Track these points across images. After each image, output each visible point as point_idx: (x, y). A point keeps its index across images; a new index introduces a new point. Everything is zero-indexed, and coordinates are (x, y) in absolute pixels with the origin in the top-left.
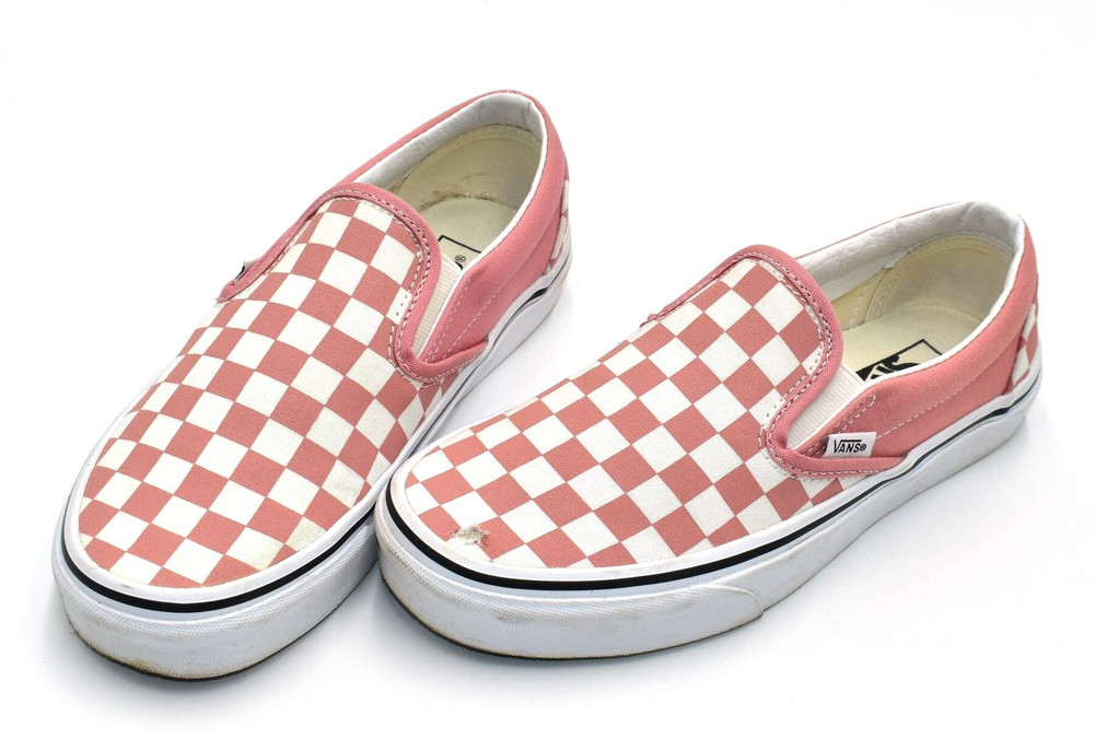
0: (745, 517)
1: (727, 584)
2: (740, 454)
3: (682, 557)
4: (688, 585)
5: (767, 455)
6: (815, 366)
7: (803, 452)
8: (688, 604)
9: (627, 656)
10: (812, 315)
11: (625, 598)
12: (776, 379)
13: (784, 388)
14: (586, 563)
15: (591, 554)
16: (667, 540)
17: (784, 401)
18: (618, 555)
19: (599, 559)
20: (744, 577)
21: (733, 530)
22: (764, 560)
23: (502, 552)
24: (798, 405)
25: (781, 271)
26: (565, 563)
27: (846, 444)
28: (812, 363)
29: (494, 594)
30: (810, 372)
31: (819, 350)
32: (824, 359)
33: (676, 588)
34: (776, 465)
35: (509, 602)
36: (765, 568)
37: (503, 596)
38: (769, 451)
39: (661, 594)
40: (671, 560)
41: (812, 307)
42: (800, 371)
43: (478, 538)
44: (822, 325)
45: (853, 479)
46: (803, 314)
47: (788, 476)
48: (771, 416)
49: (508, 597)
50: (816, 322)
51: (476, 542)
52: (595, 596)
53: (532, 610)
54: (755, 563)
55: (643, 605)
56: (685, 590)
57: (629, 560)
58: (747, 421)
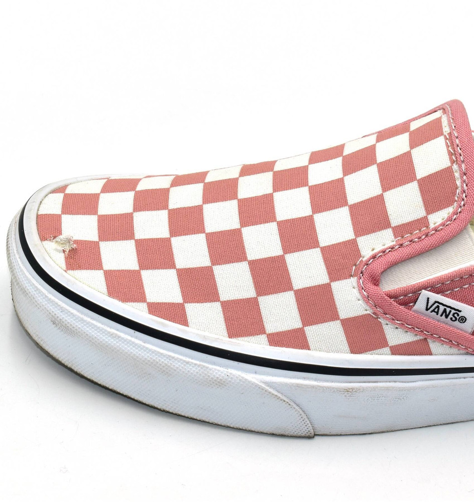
0: (312, 332)
1: (266, 383)
2: (329, 273)
3: (234, 340)
4: (227, 367)
5: (355, 284)
6: (439, 221)
7: (393, 296)
8: (220, 383)
9: (160, 410)
10: (457, 175)
11: (162, 351)
12: (395, 221)
13: (399, 231)
14: (144, 306)
15: (152, 301)
16: (228, 320)
17: (394, 243)
18: (176, 313)
19: (156, 309)
20: (286, 384)
21: (296, 339)
22: (316, 380)
23: (80, 267)
24: (405, 251)
25: (450, 126)
26: (125, 299)
27: (442, 308)
28: (437, 219)
29: (53, 298)
30: (432, 226)
31: (450, 210)
32: (450, 219)
33: (214, 364)
34: (359, 297)
35: (63, 310)
36: (313, 387)
37: (60, 303)
38: (358, 282)
39: (198, 362)
40: (221, 338)
41: (460, 167)
42: (424, 222)
43: (68, 248)
44: (462, 187)
45: (446, 348)
46: (448, 171)
47: (368, 312)
48: (375, 251)
49: (64, 305)
50: (458, 183)
51: (64, 251)
52: (136, 338)
53: (79, 325)
54: (304, 378)
55: (177, 365)
56: (222, 369)
57: (184, 321)
58: (351, 247)
